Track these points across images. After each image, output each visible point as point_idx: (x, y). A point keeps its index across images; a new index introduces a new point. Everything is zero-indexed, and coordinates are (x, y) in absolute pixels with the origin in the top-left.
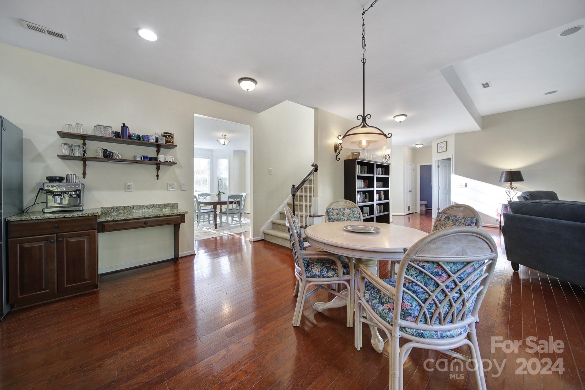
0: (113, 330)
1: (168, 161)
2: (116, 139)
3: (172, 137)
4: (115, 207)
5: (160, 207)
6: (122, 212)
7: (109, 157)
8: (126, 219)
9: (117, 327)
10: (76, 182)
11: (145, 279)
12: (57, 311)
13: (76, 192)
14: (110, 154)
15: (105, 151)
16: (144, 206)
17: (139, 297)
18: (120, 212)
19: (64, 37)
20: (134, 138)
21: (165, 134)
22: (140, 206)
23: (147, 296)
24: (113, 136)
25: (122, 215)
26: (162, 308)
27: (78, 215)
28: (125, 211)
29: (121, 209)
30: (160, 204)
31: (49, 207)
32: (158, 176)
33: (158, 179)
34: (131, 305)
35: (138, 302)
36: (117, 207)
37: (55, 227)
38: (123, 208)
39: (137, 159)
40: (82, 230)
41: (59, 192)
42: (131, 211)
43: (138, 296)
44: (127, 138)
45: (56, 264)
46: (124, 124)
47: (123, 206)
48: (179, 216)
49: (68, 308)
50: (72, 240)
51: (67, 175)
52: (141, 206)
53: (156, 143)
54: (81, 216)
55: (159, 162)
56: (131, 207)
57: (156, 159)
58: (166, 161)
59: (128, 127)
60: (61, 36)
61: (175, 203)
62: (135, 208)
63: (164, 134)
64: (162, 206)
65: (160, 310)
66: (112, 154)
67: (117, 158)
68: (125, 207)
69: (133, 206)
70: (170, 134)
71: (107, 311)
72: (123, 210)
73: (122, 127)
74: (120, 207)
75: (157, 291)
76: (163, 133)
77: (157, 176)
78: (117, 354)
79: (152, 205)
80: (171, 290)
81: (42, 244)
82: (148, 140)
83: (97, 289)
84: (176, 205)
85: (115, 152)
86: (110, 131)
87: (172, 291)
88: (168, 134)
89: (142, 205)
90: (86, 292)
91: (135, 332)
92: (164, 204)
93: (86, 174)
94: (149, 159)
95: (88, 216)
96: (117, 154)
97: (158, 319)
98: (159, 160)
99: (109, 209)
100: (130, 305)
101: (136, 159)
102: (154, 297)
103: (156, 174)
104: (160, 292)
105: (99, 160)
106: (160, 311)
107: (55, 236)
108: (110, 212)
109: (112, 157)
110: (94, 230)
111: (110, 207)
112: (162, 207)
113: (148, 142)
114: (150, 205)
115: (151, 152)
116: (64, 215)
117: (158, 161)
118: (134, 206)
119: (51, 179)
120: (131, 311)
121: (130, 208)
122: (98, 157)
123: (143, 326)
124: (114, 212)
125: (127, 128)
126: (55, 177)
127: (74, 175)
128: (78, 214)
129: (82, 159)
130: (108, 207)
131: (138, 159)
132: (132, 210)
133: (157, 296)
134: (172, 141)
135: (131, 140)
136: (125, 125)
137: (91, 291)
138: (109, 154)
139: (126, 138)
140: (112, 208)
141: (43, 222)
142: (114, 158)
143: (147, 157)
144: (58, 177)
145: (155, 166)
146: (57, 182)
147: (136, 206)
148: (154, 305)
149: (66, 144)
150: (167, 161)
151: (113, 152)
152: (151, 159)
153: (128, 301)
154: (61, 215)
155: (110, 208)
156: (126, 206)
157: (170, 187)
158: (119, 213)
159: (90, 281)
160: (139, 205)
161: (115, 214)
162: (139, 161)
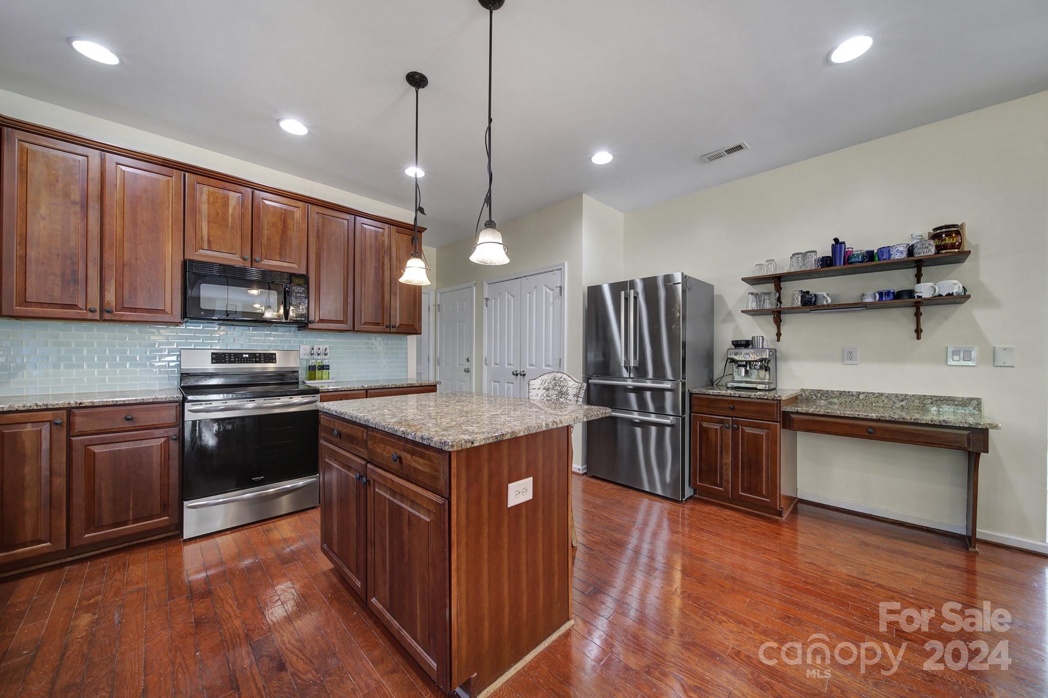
0: (764, 590)
1: (944, 294)
2: (823, 269)
3: (958, 233)
4: (824, 391)
5: (925, 402)
6: (836, 400)
7: (809, 304)
8: (828, 414)
9: (771, 590)
10: (763, 348)
11: (867, 545)
12: (726, 520)
13: (762, 362)
14: (812, 298)
15: (805, 294)
16: (882, 395)
17: (832, 568)
18: (832, 400)
19: (742, 146)
20: (857, 260)
21: (938, 231)
22: (874, 394)
23: (848, 575)
24: (818, 266)
25: (836, 407)
26: (862, 618)
27: (755, 397)
28: (843, 400)
29: (834, 396)
30: (925, 396)
31: (736, 381)
32: (918, 332)
33: (918, 338)
34: (812, 573)
35: (825, 575)
36: (827, 391)
37: (730, 408)
38: (838, 393)
39: (866, 299)
40: (760, 418)
41: (743, 361)
42: (854, 402)
43: (833, 566)
44: (842, 264)
45: (730, 458)
46: (836, 240)
47: (838, 391)
48: (967, 432)
49: (737, 524)
50: (748, 430)
51: (752, 338)
52: (876, 395)
53: (911, 258)
54: (759, 397)
55: (919, 300)
56: (855, 394)
57: (911, 293)
58: (937, 293)
59: (844, 243)
60: (739, 148)
61: (972, 397)
62: (861, 397)
63: (936, 232)
64: (931, 400)
65: (855, 618)
66: (815, 298)
67: (825, 303)
68: (841, 393)
69: (857, 392)
70: (954, 226)
71: (774, 557)
72: (838, 397)
73: (833, 244)
74: (832, 392)
75: (873, 580)
76: (933, 230)
77: (915, 331)
78: (747, 626)
79: (901, 395)
80: (907, 599)
81: (718, 426)
82: (890, 255)
83: (781, 518)
84: (975, 402)
85: (820, 293)
86: (813, 258)
87: (909, 602)
88: (947, 230)
89: (879, 393)
90: (766, 515)
91: (789, 617)
92: (934, 396)
93: (781, 334)
94: (892, 297)
95: (767, 399)
96: (824, 296)
97: (840, 631)
98: (919, 294)
99: (813, 394)
100: (809, 572)
101: (864, 301)
102: (860, 586)
103: (914, 327)
104: (879, 586)
105: (797, 310)
106: (854, 620)
107: (729, 420)
108: (814, 397)
109: (815, 304)
110: (775, 423)
111: (816, 390)
112: (929, 402)
113: (889, 261)
114: (897, 396)
115: (899, 280)
116: (740, 392)
117: (915, 297)
118: (860, 393)
119: (737, 344)
120: (805, 582)
121: (852, 395)
122: (795, 306)
123: (808, 619)
124: (822, 399)
125: (843, 245)
126: (741, 341)
127: (761, 337)
128: (755, 395)
129: (772, 312)
130: (812, 390)
131: (869, 300)
132: (856, 400)
133: (867, 589)
134: (960, 244)
135: (853, 266)
136: (838, 240)
137: (772, 516)
138: (810, 298)
139: (840, 264)
140: (819, 391)
141: (719, 400)
142: (819, 304)
143: (888, 293)
144: (743, 341)
145: (912, 310)
146: (742, 348)
147: (863, 393)
148: (851, 601)
149: (752, 294)
150: (940, 295)
151: (816, 293)
152: (898, 295)
153: (811, 563)
154: (737, 392)
155: (816, 392)
156: (844, 391)
157: (956, 358)
158: (831, 403)
159: (768, 500)
160: (871, 393)
161: (823, 402)
162: (871, 303)
